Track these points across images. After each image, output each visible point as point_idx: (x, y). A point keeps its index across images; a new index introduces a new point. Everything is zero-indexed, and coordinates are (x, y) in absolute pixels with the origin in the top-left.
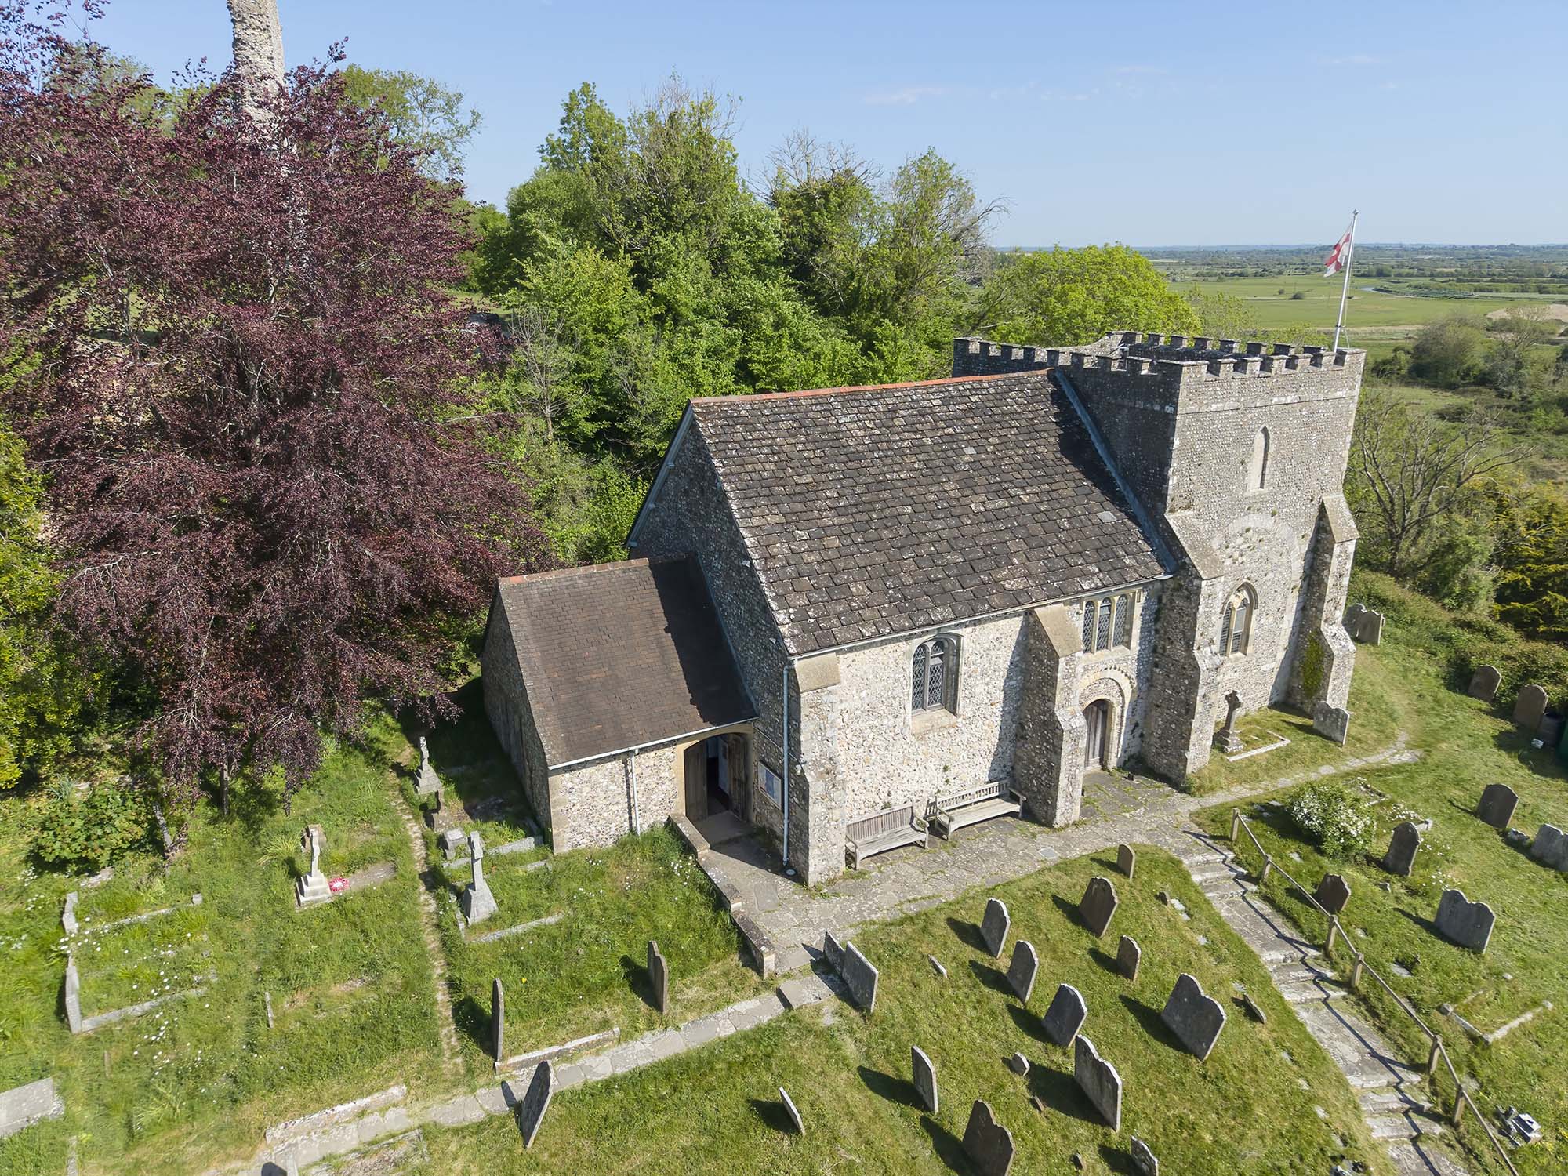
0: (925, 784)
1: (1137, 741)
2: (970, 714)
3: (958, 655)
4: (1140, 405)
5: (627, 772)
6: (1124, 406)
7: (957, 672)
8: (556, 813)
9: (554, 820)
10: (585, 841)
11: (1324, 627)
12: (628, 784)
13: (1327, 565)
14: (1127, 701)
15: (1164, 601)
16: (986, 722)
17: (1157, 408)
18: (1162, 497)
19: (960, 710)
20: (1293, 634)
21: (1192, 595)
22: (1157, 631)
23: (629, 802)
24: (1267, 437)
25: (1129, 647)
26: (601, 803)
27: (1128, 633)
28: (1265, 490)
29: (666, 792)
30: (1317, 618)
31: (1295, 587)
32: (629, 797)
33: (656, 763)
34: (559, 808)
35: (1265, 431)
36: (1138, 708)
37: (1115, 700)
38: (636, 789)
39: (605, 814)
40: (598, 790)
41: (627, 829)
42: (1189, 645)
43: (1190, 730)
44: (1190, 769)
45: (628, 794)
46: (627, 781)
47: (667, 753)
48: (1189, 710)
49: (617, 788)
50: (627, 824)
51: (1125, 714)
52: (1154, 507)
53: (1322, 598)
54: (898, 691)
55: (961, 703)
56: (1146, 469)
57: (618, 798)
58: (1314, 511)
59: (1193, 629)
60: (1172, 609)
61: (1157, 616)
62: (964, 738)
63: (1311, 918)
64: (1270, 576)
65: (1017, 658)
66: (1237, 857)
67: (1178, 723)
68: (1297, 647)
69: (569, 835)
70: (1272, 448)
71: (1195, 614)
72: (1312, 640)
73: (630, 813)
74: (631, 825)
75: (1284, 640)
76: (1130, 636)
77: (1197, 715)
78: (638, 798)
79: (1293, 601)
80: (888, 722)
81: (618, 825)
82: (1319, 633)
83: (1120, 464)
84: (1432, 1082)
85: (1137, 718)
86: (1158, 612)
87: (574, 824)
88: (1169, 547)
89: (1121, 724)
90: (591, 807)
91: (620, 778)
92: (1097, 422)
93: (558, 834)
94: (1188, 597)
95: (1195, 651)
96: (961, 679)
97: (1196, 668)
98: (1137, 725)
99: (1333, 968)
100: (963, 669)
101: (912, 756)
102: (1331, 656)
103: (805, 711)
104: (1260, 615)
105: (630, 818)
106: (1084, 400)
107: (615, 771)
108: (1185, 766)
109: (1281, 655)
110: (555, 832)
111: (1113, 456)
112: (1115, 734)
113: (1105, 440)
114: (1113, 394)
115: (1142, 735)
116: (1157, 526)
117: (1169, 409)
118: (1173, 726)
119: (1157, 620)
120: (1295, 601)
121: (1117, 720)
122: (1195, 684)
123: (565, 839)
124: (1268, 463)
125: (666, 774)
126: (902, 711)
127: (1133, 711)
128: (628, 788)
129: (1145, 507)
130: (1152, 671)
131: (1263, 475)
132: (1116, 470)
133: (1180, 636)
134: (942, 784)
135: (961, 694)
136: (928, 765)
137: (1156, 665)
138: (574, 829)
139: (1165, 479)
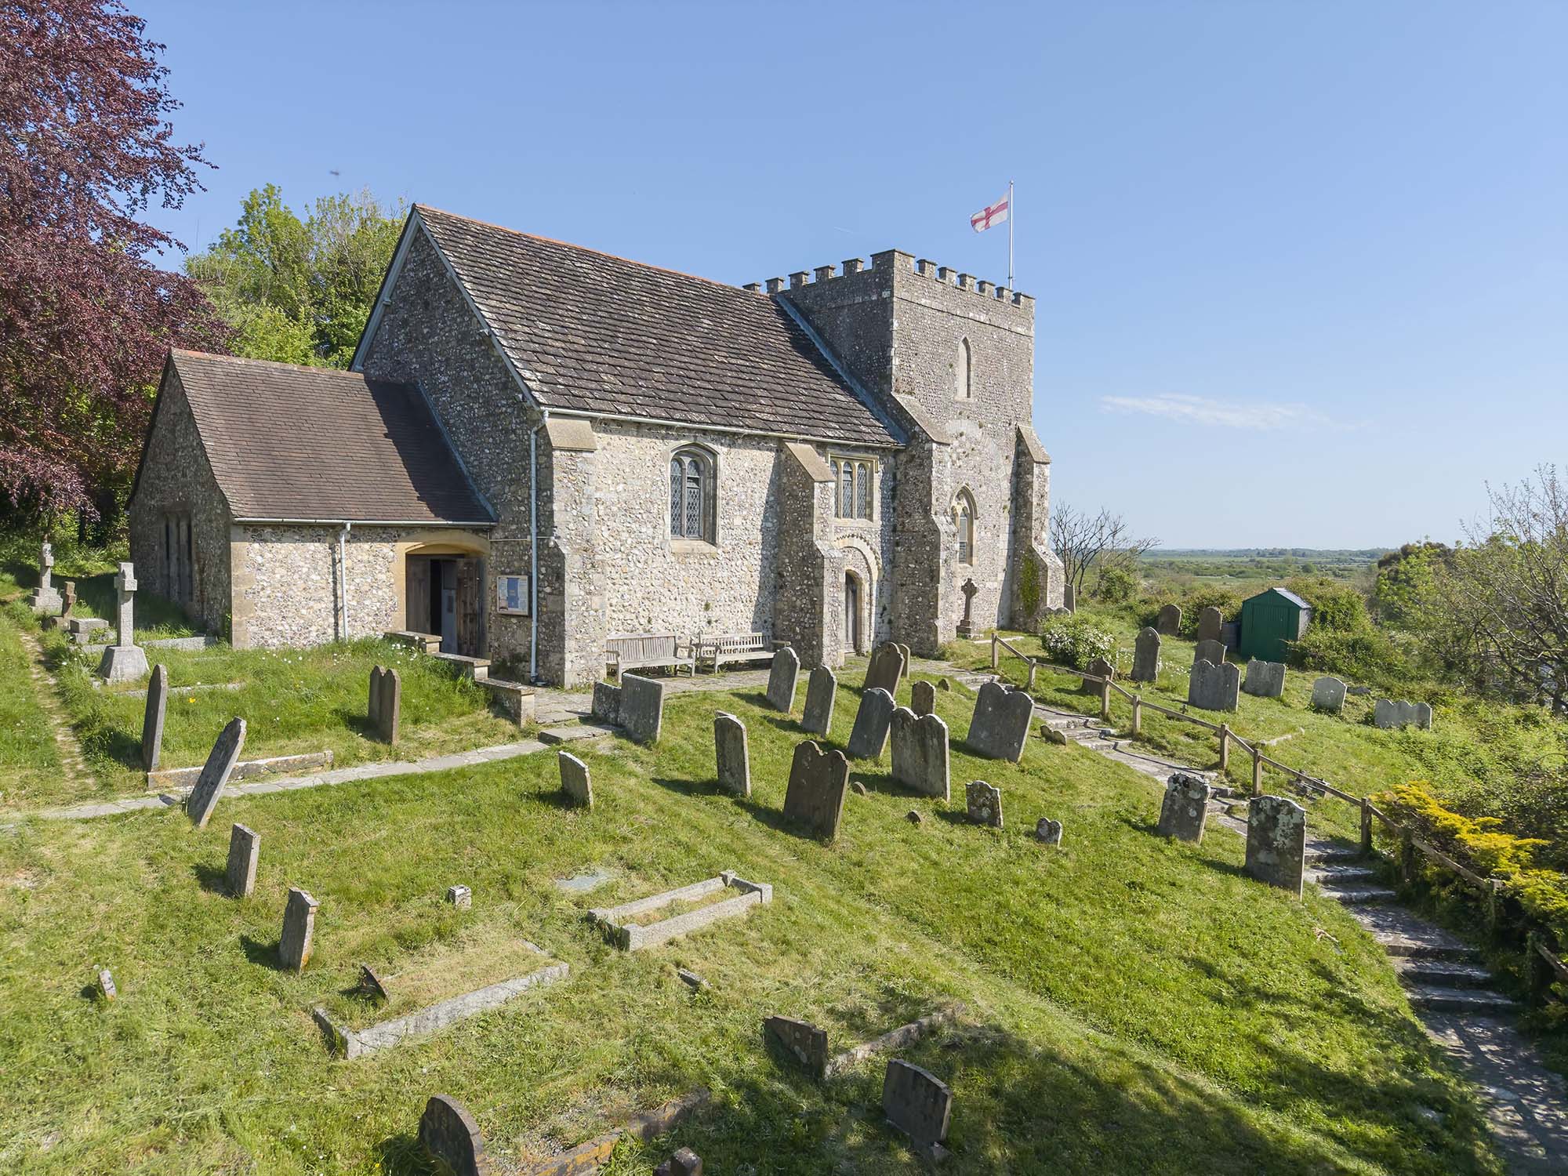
0: (687, 619)
1: (885, 628)
2: (729, 548)
3: (715, 477)
4: (859, 299)
5: (334, 560)
6: (843, 307)
7: (715, 496)
8: (238, 594)
9: (235, 602)
10: (275, 641)
11: (1034, 545)
12: (335, 578)
13: (1030, 484)
14: (875, 577)
15: (898, 477)
16: (746, 562)
17: (874, 298)
18: (887, 378)
19: (719, 540)
20: (1009, 557)
21: (924, 461)
22: (894, 509)
23: (336, 602)
24: (968, 348)
25: (871, 520)
26: (297, 593)
27: (870, 505)
28: (971, 400)
29: (382, 601)
30: (1027, 537)
31: (1005, 508)
32: (335, 595)
33: (371, 558)
34: (243, 588)
35: (965, 341)
36: (884, 590)
37: (863, 575)
38: (346, 587)
39: (304, 611)
40: (296, 576)
41: (331, 638)
42: (927, 511)
43: (936, 596)
44: (941, 639)
45: (335, 590)
46: (334, 573)
47: (385, 550)
48: (933, 576)
49: (320, 579)
50: (331, 631)
51: (874, 593)
52: (881, 391)
53: (1029, 518)
54: (656, 495)
55: (721, 533)
56: (870, 358)
57: (322, 594)
58: (1013, 434)
59: (929, 494)
60: (907, 481)
61: (893, 492)
62: (726, 574)
63: (1085, 702)
64: (984, 488)
65: (772, 498)
66: (1002, 676)
67: (924, 594)
68: (1013, 571)
69: (255, 629)
70: (973, 361)
71: (929, 478)
72: (1026, 560)
73: (336, 616)
74: (337, 633)
75: (1002, 561)
76: (871, 508)
77: (941, 581)
78: (348, 599)
79: (1005, 522)
80: (647, 530)
81: (319, 632)
82: (1032, 551)
83: (844, 361)
84: (1228, 774)
85: (885, 601)
86: (894, 489)
87: (263, 614)
88: (898, 422)
89: (871, 605)
90: (286, 597)
91: (324, 565)
92: (819, 331)
93: (240, 624)
94: (921, 465)
95: (934, 517)
96: (720, 503)
97: (936, 531)
98: (885, 609)
99: (1113, 727)
100: (720, 493)
101: (673, 581)
102: (1045, 568)
103: (557, 475)
104: (979, 527)
105: (336, 624)
106: (806, 315)
107: (319, 556)
108: (936, 635)
109: (1001, 576)
110: (235, 619)
111: (837, 356)
112: (866, 613)
113: (829, 345)
114: (833, 299)
115: (890, 622)
116: (884, 407)
117: (885, 294)
118: (920, 599)
119: (894, 497)
120: (1008, 522)
121: (867, 599)
122: (936, 547)
123: (247, 632)
124: (972, 374)
125: (383, 577)
126: (661, 522)
127: (880, 591)
128: (335, 583)
129: (872, 394)
130: (894, 552)
131: (969, 385)
132: (842, 368)
133: (918, 505)
134: (704, 624)
135: (720, 522)
136: (690, 596)
137: (897, 544)
138: (261, 622)
139: (889, 360)
